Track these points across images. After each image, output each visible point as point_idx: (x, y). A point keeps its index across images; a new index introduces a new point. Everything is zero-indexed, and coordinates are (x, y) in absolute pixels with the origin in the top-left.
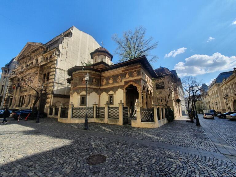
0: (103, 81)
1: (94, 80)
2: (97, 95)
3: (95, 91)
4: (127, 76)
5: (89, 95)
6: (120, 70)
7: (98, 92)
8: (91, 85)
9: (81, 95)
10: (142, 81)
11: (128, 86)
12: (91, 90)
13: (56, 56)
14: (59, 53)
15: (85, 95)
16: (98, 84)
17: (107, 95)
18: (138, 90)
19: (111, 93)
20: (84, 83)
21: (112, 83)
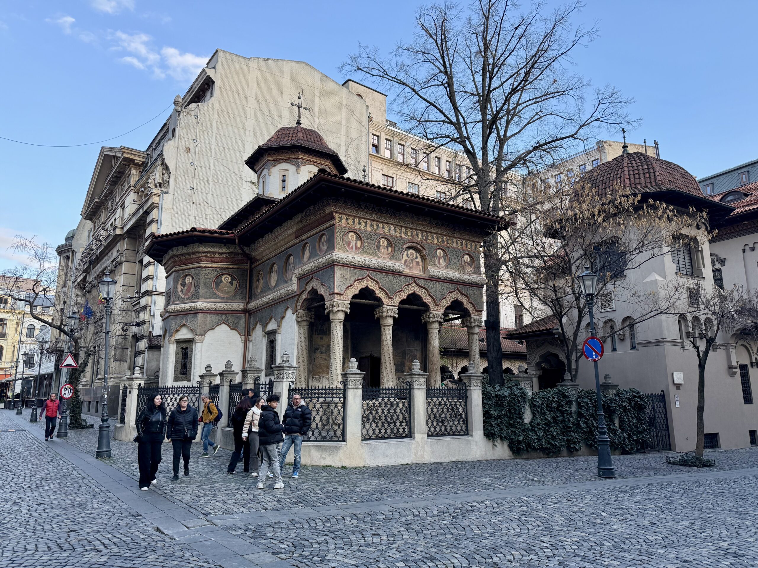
0: (258, 280)
1: (226, 279)
2: (236, 338)
3: (226, 322)
4: (307, 254)
6: (290, 232)
7: (242, 323)
8: (210, 298)
9: (179, 342)
10: (348, 273)
11: (306, 294)
12: (210, 319)
13: (156, 191)
14: (166, 175)
15: (191, 341)
16: (240, 292)
17: (264, 337)
18: (326, 311)
19: (272, 326)
20: (189, 294)
21: (275, 287)
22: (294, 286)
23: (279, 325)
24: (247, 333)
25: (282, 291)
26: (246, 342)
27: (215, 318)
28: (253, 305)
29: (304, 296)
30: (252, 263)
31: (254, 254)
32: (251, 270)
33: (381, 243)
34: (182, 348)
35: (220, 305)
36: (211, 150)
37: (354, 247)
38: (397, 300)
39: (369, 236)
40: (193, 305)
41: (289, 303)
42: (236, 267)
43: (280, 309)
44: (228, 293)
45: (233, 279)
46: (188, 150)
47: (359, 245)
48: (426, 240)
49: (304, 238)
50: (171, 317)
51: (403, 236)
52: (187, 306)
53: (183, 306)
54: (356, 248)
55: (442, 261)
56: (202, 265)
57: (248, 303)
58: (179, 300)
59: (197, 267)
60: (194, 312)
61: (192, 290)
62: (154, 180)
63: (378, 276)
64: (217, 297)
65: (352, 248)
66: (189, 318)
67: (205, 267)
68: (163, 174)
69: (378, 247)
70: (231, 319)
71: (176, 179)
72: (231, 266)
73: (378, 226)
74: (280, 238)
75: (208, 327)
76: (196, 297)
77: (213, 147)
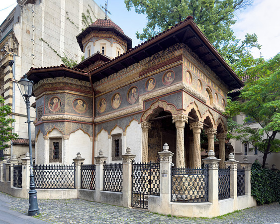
0: (101, 105)
1: (80, 102)
4: (151, 86)
6: (135, 71)
7: (91, 129)
8: (71, 113)
9: (51, 139)
10: (187, 97)
11: (152, 111)
12: (73, 126)
13: (10, 53)
14: (15, 45)
15: (60, 139)
16: (88, 111)
17: (110, 138)
18: (173, 121)
19: (116, 131)
20: (57, 109)
21: (118, 108)
22: (140, 106)
23: (124, 131)
24: (94, 136)
25: (128, 110)
26: (94, 141)
27: (75, 125)
28: (98, 119)
29: (150, 112)
30: (95, 95)
31: (98, 88)
32: (95, 99)
33: (198, 83)
34: (54, 143)
35: (78, 118)
36: (42, 35)
37: (189, 82)
38: (203, 119)
39: (194, 77)
40: (61, 116)
41: (135, 117)
42: (86, 96)
43: (125, 121)
44: (81, 111)
45: (84, 103)
46: (28, 32)
48: (212, 86)
49: (149, 75)
50: (45, 124)
52: (57, 117)
53: (54, 116)
55: (216, 100)
56: (65, 91)
57: (94, 118)
58: (50, 113)
59: (62, 93)
60: (62, 121)
61: (59, 107)
62: (9, 46)
63: (198, 103)
64: (76, 113)
66: (59, 124)
67: (67, 93)
68: (14, 44)
69: (197, 85)
70: (84, 127)
71: (22, 48)
72: (83, 95)
73: (198, 72)
74: (124, 77)
75: (71, 131)
76: (63, 111)
77: (43, 34)
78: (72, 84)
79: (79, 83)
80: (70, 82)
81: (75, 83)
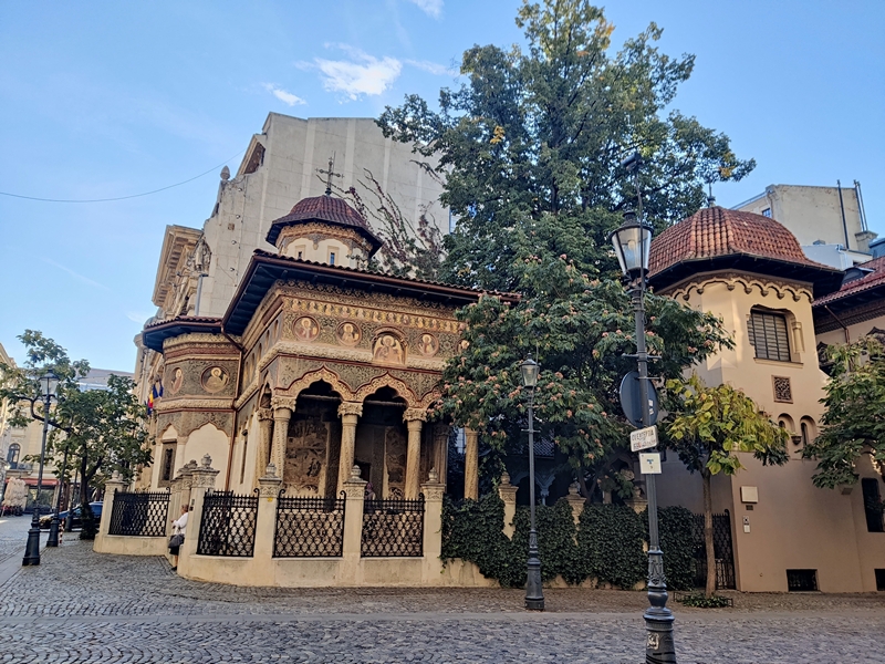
2: (223, 439)
3: (213, 421)
5: (185, 443)
6: (260, 318)
7: (230, 422)
8: (196, 394)
9: (165, 443)
10: (295, 365)
11: (264, 389)
12: (194, 417)
13: (196, 274)
14: (206, 256)
15: (175, 442)
17: (242, 438)
19: (247, 426)
20: (177, 390)
22: (257, 380)
23: (250, 425)
24: (234, 435)
26: (233, 444)
27: (200, 417)
30: (243, 354)
31: (244, 343)
32: (243, 362)
33: (345, 329)
34: (167, 450)
35: (206, 402)
37: (308, 335)
38: (362, 396)
39: (327, 322)
40: (178, 402)
41: (255, 399)
42: (228, 358)
43: (251, 407)
45: (223, 372)
46: (232, 227)
47: (314, 332)
48: (407, 324)
50: (160, 416)
51: (375, 320)
52: (174, 403)
53: (171, 403)
54: (311, 335)
55: (429, 348)
56: (190, 357)
57: (236, 399)
60: (179, 410)
61: (180, 385)
62: (194, 261)
63: (337, 368)
65: (305, 336)
66: (175, 416)
67: (194, 359)
68: (204, 256)
69: (341, 334)
71: (217, 259)
72: (221, 358)
73: (341, 310)
74: (255, 325)
75: (192, 427)
77: (261, 222)
78: (201, 343)
79: (214, 339)
80: (197, 340)
81: (206, 340)
